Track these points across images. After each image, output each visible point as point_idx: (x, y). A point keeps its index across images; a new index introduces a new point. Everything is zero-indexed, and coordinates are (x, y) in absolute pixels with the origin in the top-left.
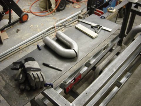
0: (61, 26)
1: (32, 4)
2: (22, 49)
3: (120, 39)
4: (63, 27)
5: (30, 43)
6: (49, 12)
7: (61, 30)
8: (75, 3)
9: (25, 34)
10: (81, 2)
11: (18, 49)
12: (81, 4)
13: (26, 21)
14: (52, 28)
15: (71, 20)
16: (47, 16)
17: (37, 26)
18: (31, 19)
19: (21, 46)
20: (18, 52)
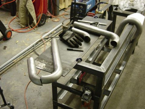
0: (47, 39)
1: (9, 22)
2: (17, 62)
3: (108, 40)
4: (50, 39)
5: (23, 57)
6: (30, 28)
7: (49, 41)
8: (53, 17)
9: (14, 50)
10: (59, 16)
11: (13, 63)
12: (59, 18)
13: (10, 38)
14: (40, 41)
15: (55, 32)
16: (30, 31)
17: (23, 42)
18: (14, 36)
19: (15, 60)
20: (14, 66)
